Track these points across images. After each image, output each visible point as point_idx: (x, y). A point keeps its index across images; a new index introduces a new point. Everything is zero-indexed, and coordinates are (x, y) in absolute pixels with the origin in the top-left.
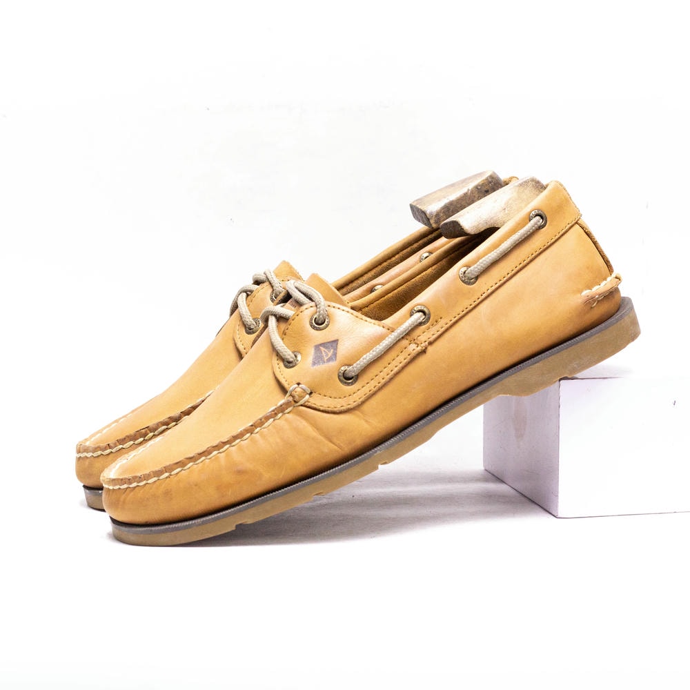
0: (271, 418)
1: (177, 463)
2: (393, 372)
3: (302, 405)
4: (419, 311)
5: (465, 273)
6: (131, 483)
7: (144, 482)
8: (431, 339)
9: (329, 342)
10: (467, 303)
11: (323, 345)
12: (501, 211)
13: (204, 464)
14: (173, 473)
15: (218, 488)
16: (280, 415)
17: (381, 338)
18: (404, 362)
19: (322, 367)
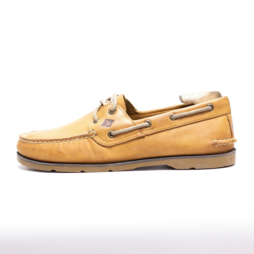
0: (79, 138)
1: (41, 140)
2: (128, 140)
3: (91, 138)
4: (148, 122)
5: (172, 115)
6: (25, 140)
7: (29, 142)
8: (148, 134)
9: (111, 120)
10: (167, 127)
11: (109, 120)
12: (199, 99)
13: (49, 144)
14: (38, 143)
15: (50, 154)
16: (82, 138)
17: (129, 126)
18: (134, 138)
19: (104, 127)
